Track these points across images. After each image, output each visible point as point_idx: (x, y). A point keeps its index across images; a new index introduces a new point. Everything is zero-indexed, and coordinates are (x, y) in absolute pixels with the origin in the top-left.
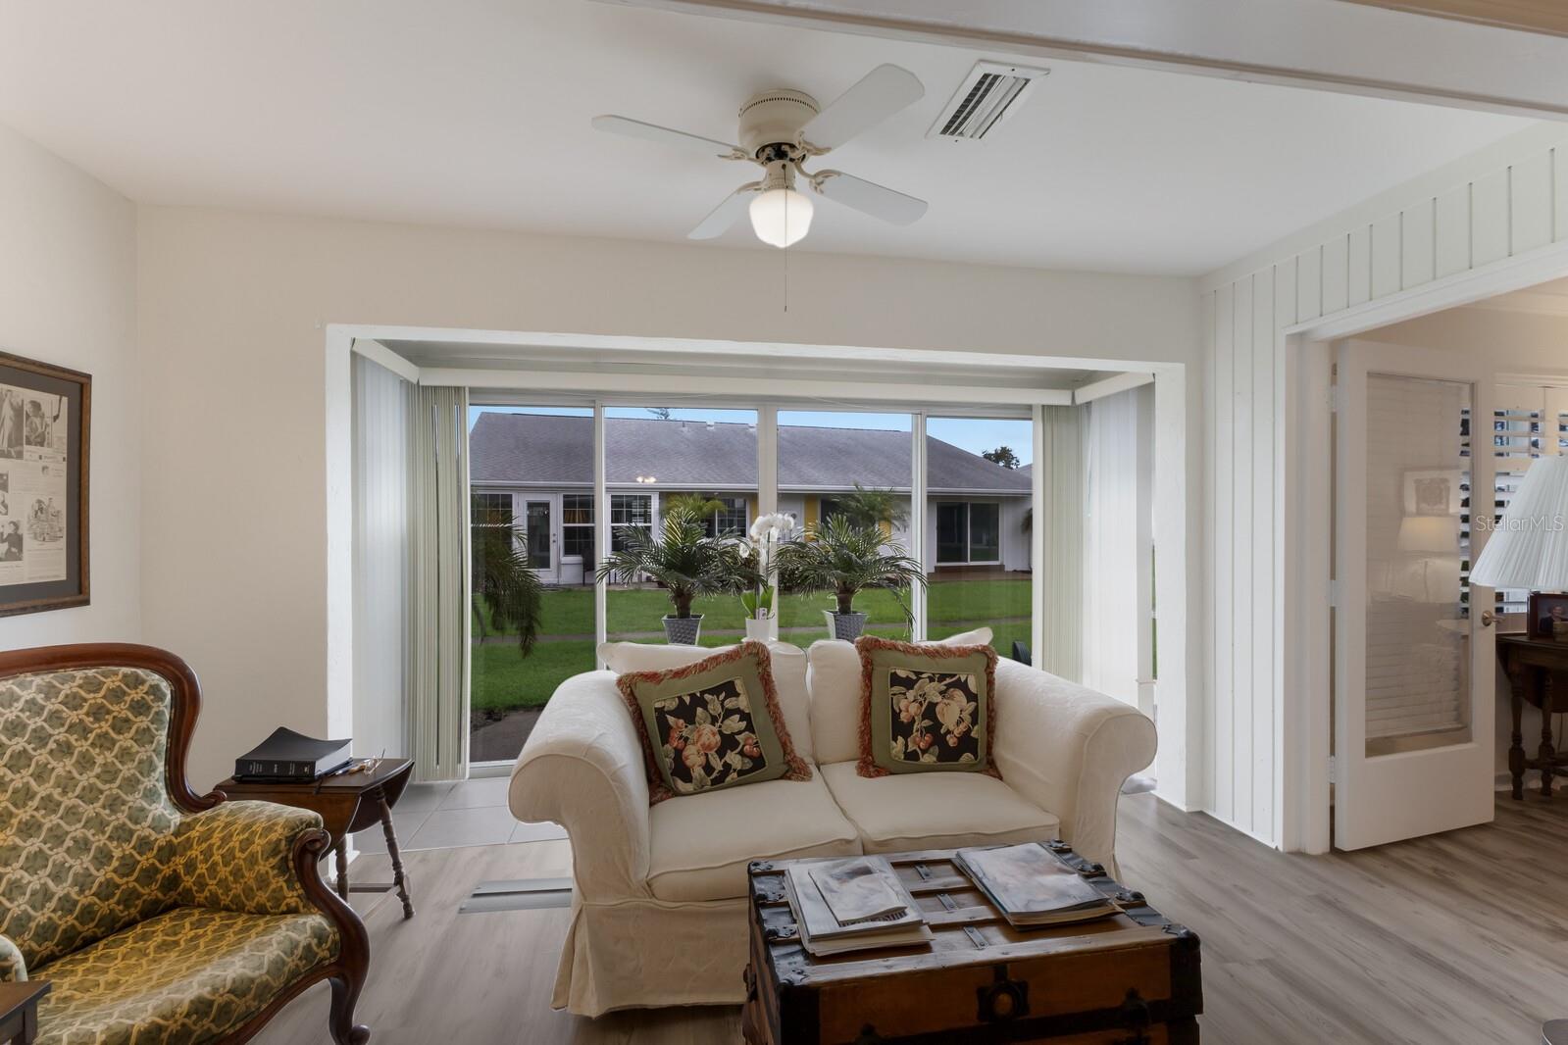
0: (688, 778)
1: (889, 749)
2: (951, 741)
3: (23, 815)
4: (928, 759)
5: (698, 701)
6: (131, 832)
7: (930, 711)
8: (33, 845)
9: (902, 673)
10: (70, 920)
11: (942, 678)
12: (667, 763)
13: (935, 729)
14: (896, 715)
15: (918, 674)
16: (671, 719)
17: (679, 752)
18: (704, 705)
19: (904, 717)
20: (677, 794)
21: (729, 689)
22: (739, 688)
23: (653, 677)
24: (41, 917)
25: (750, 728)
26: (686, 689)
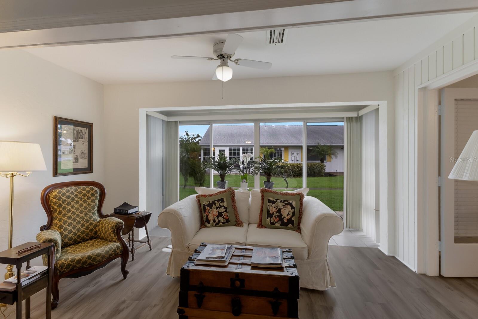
0: (209, 223)
1: (265, 221)
2: (285, 220)
3: (69, 215)
4: (277, 225)
5: (214, 203)
6: (89, 221)
7: (279, 211)
8: (70, 221)
9: (272, 199)
10: (75, 237)
11: (284, 201)
12: (205, 218)
13: (280, 216)
14: (269, 211)
15: (277, 200)
16: (206, 207)
17: (207, 216)
18: (215, 204)
19: (271, 212)
20: (206, 227)
21: (222, 200)
22: (225, 200)
23: (205, 196)
24: (70, 236)
25: (226, 211)
26: (211, 199)
